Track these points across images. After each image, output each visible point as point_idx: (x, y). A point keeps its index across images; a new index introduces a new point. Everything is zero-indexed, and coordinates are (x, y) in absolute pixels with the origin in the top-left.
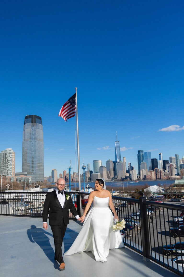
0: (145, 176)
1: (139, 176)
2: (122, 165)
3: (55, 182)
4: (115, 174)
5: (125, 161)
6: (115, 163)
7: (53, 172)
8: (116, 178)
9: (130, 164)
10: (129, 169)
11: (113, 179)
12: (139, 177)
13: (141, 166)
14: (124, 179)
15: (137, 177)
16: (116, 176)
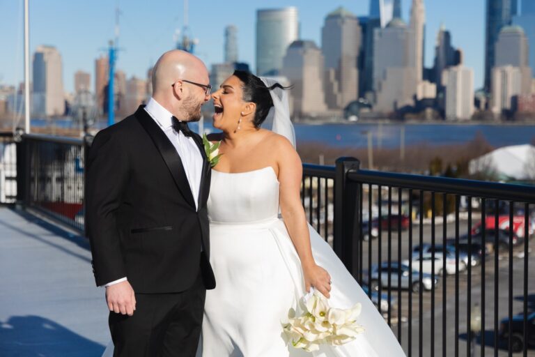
0: (515, 100)
1: (483, 101)
2: (402, 39)
3: (50, 111)
4: (365, 85)
5: (422, 19)
6: (368, 25)
7: (39, 63)
8: (369, 106)
9: (447, 36)
10: (437, 60)
11: (355, 108)
12: (487, 105)
13: (499, 48)
14: (407, 109)
15: (477, 103)
16: (369, 96)
